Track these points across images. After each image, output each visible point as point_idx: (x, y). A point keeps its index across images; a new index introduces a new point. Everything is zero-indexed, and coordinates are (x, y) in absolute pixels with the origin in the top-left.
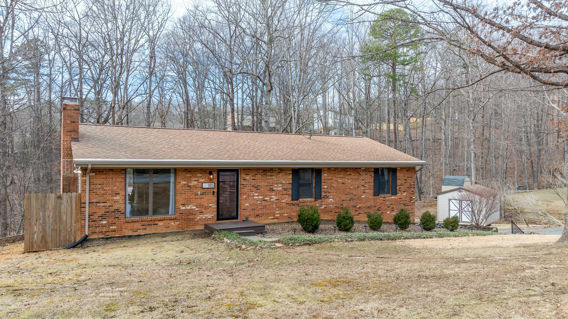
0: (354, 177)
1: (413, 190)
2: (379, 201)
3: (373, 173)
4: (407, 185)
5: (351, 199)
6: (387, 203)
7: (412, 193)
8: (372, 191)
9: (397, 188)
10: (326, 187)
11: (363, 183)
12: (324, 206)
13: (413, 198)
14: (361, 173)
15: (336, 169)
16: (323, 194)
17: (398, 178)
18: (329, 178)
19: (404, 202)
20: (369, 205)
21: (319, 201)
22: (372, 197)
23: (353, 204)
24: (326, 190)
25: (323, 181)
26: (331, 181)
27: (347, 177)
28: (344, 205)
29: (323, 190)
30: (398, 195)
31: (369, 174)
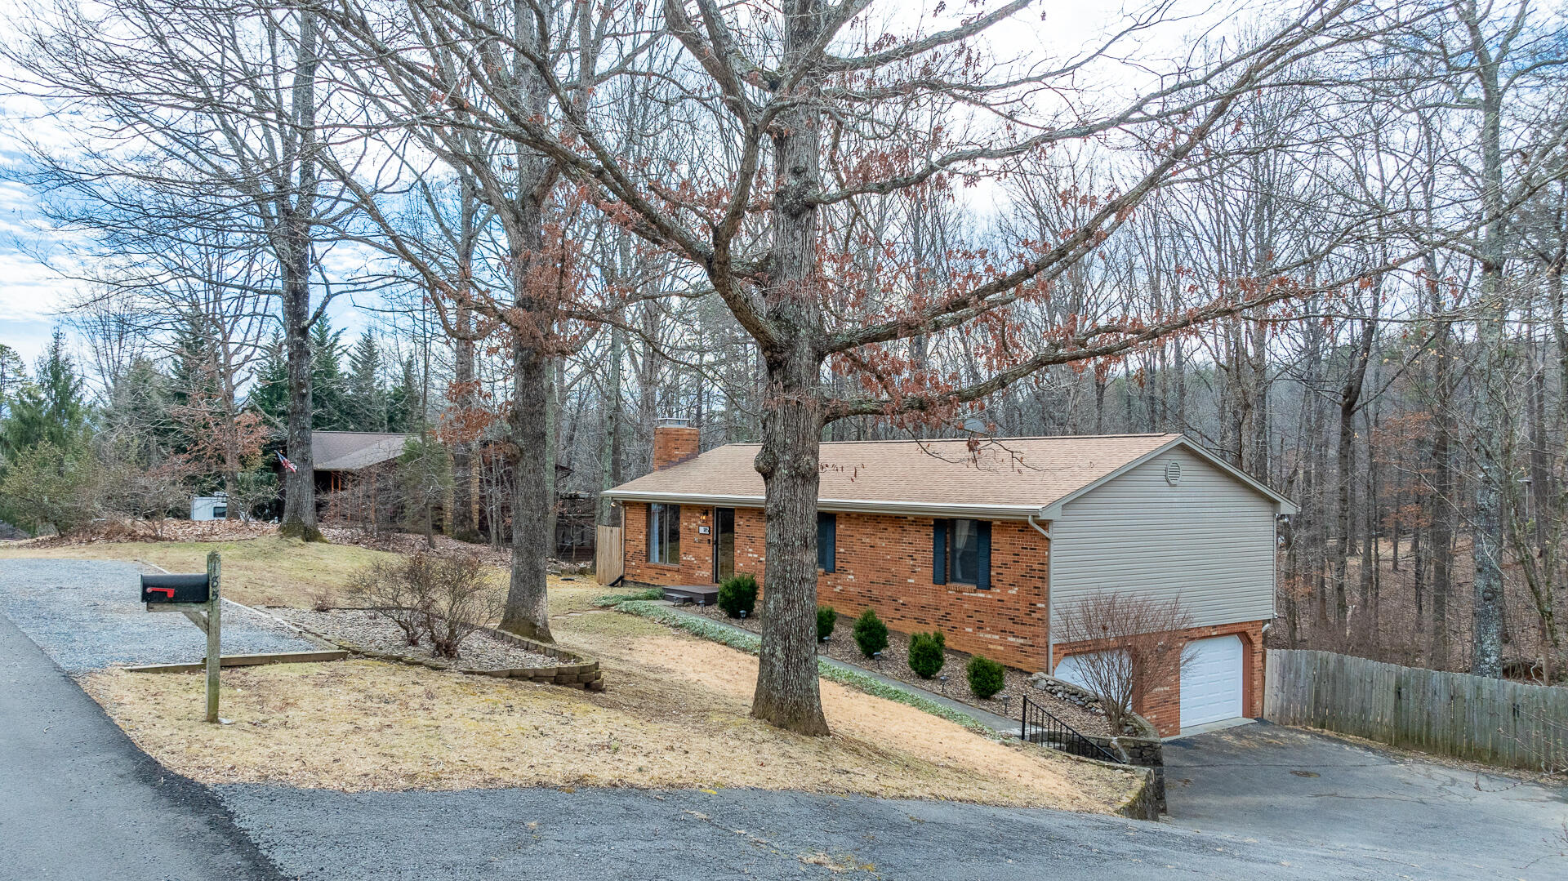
0: (893, 536)
1: (1040, 585)
2: (945, 597)
3: (931, 529)
4: (1021, 568)
5: (887, 582)
6: (966, 606)
7: (1036, 591)
8: (929, 572)
9: (993, 573)
10: (842, 550)
11: (910, 549)
12: (840, 588)
13: (1039, 605)
14: (907, 527)
15: (860, 516)
16: (838, 564)
17: (994, 546)
18: (848, 533)
19: (1012, 613)
20: (924, 602)
21: (833, 576)
22: (931, 586)
23: (889, 594)
24: (843, 556)
25: (837, 538)
26: (850, 539)
27: (879, 535)
28: (875, 592)
29: (837, 556)
30: (993, 590)
31: (924, 531)
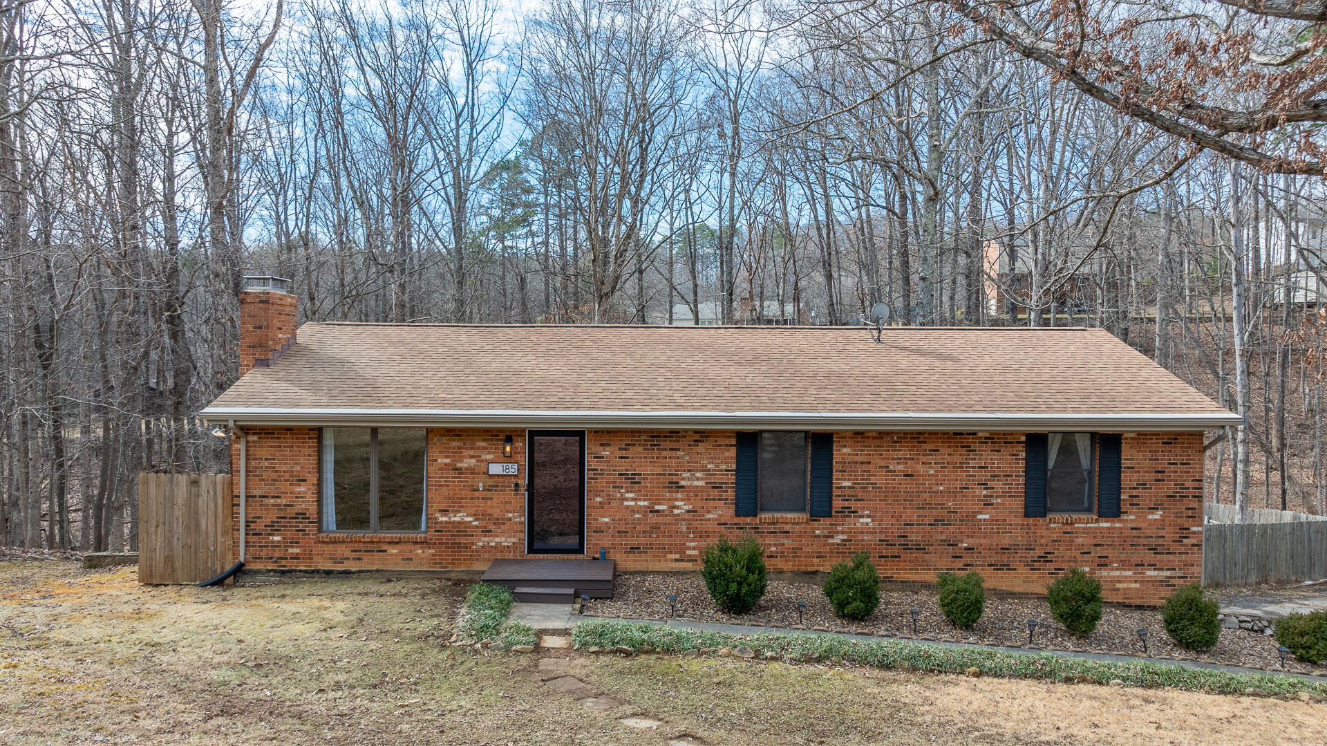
0: (949, 459)
1: (1195, 505)
2: (1045, 532)
3: (1021, 447)
4: (1169, 487)
5: (937, 522)
6: (1080, 541)
7: (1190, 513)
8: (1019, 503)
9: (1123, 497)
10: (846, 484)
11: (982, 475)
12: (841, 537)
13: (1194, 529)
14: (977, 446)
15: (881, 435)
16: (837, 504)
17: (1124, 463)
18: (859, 458)
19: (1153, 542)
20: (1006, 541)
21: (826, 522)
22: (1019, 520)
23: (944, 537)
24: (847, 492)
25: (835, 467)
26: (865, 467)
27: (925, 459)
28: (913, 537)
29: (835, 492)
30: (1124, 517)
31: (1006, 451)
